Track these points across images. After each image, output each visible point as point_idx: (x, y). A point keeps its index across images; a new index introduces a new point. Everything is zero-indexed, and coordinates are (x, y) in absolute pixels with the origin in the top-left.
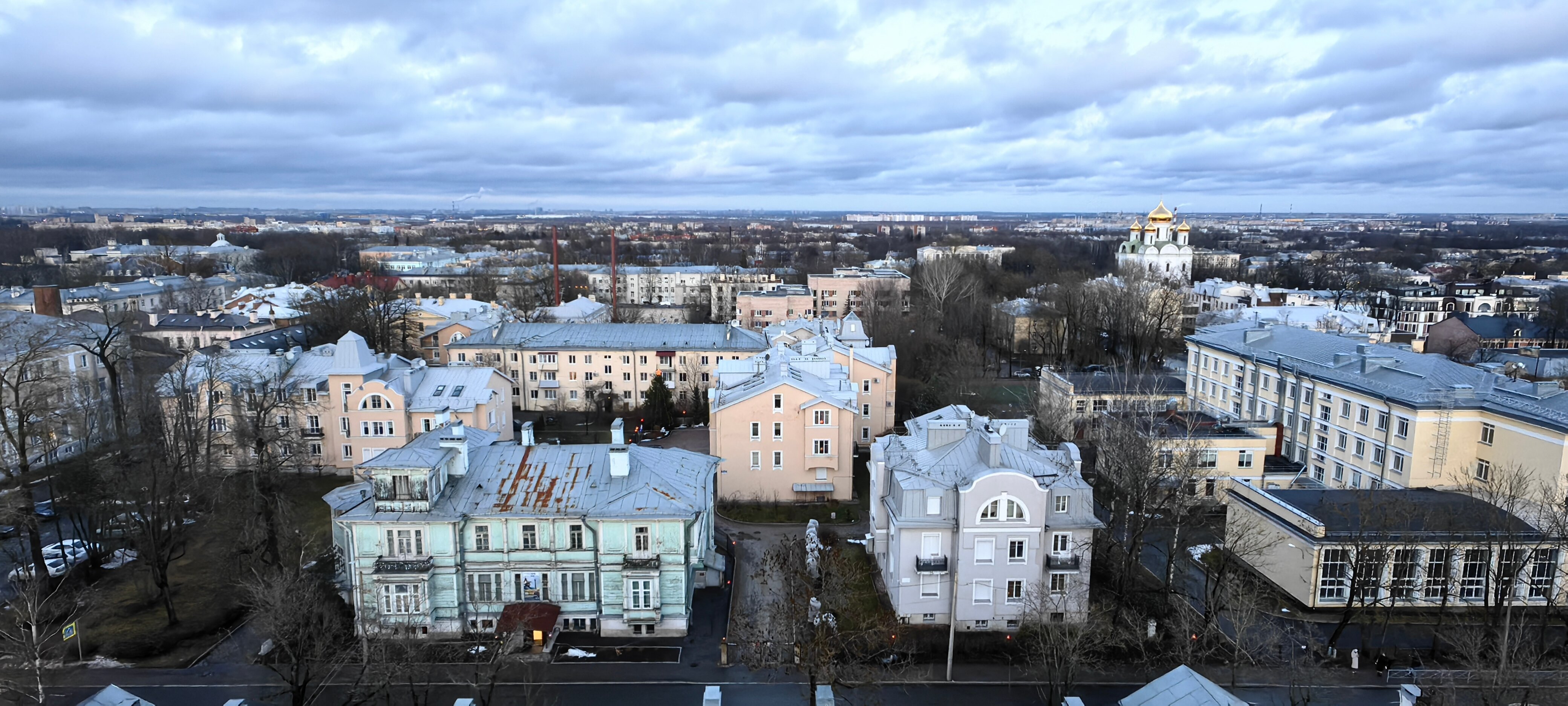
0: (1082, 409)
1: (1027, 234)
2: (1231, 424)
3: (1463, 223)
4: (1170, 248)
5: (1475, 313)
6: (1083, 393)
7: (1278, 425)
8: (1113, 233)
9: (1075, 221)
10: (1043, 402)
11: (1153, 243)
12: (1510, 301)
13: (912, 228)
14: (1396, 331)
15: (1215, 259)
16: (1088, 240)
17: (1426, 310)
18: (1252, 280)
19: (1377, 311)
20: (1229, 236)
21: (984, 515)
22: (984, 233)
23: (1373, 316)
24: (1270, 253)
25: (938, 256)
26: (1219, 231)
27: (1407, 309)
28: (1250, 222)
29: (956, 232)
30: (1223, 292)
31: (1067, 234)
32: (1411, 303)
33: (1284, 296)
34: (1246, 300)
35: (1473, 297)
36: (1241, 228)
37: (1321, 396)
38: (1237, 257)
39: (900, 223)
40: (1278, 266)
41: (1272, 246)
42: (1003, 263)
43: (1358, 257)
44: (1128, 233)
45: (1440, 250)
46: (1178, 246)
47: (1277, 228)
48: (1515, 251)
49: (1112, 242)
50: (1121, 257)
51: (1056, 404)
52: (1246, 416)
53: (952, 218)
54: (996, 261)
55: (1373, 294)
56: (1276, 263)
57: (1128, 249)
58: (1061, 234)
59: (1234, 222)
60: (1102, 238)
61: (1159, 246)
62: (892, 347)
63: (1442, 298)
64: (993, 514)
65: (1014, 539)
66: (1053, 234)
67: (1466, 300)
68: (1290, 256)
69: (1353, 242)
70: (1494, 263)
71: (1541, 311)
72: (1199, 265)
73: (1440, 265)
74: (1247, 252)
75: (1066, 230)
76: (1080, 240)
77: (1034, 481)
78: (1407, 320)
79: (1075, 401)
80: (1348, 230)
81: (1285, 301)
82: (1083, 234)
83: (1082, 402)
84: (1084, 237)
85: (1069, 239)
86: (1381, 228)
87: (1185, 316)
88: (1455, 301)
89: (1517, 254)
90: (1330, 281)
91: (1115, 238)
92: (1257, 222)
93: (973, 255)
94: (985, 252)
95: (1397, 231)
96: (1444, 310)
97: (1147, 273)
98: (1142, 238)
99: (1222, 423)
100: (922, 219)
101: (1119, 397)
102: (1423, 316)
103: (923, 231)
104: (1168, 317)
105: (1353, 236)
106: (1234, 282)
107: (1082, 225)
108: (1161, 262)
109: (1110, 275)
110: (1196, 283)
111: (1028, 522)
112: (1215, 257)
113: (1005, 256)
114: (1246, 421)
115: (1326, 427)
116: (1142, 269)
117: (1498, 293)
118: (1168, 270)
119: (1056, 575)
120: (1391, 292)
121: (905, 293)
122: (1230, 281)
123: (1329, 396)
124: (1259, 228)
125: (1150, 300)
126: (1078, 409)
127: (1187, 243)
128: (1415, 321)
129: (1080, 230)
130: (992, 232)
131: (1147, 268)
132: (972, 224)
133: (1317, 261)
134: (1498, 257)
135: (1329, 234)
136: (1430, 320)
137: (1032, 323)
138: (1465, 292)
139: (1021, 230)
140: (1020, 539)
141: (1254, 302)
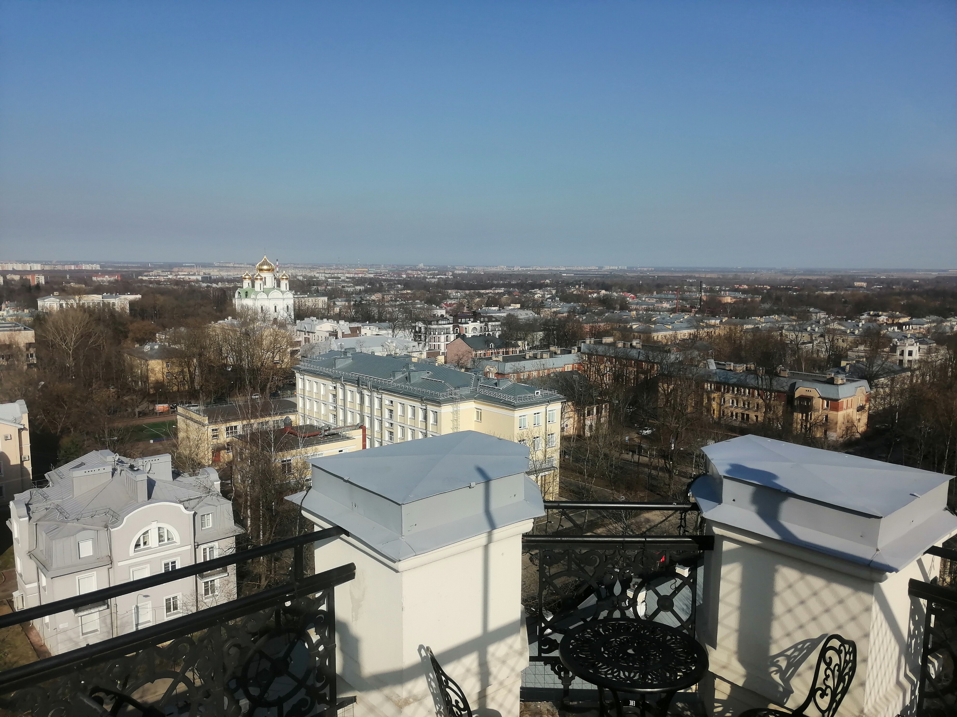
0: (216, 436)
1: (151, 282)
2: (332, 431)
3: (460, 272)
4: (276, 294)
5: (469, 335)
6: (216, 422)
7: (362, 427)
8: (229, 281)
9: (195, 270)
10: (181, 435)
11: (262, 290)
12: (486, 325)
13: (29, 277)
14: (429, 350)
15: (310, 302)
16: (208, 287)
17: (444, 334)
18: (338, 318)
19: (417, 336)
20: (318, 283)
21: (137, 545)
22: (109, 282)
23: (415, 340)
24: (348, 296)
25: (61, 305)
26: (312, 277)
27: (433, 334)
28: (332, 271)
29: (79, 281)
30: (318, 328)
31: (189, 282)
32: (436, 329)
33: (359, 328)
34: (334, 334)
35: (468, 323)
36: (326, 275)
37: (387, 402)
38: (326, 299)
39: (14, 272)
40: (354, 305)
41: (349, 289)
42: (131, 309)
43: (404, 297)
44: (241, 280)
45: (450, 291)
46: (281, 291)
47: (351, 276)
48: (488, 291)
49: (227, 288)
50: (239, 302)
51: (193, 436)
52: (341, 424)
53: (73, 267)
54: (123, 309)
55: (413, 325)
56: (352, 303)
57: (243, 294)
58: (185, 282)
59: (321, 271)
60: (220, 285)
61: (267, 292)
62: (23, 402)
63: (452, 325)
64: (145, 543)
65: (166, 561)
66: (177, 282)
67: (464, 326)
68: (361, 297)
69: (399, 286)
70: (478, 299)
71: (502, 331)
72: (299, 307)
73: (449, 302)
74: (332, 295)
75: (187, 278)
76: (200, 287)
77: (181, 506)
78: (434, 342)
79: (210, 430)
80: (395, 277)
81: (360, 332)
82: (203, 281)
83: (216, 430)
84: (204, 285)
85: (191, 286)
86: (415, 276)
87: (291, 349)
88: (459, 327)
89: (489, 293)
90: (388, 316)
91: (232, 285)
92: (337, 271)
93: (99, 303)
94: (112, 301)
95: (425, 278)
96: (454, 333)
97: (260, 315)
98: (253, 286)
99: (326, 431)
100: (39, 269)
101: (245, 422)
102: (443, 338)
103: (42, 280)
104: (279, 351)
105: (399, 282)
106: (325, 320)
107: (202, 273)
108: (269, 305)
109: (230, 318)
110: (298, 321)
111: (179, 543)
112: (310, 299)
113: (132, 304)
114: (340, 428)
115: (392, 424)
116: (256, 313)
117: (480, 320)
118: (276, 311)
119: (208, 582)
120: (424, 321)
121: (29, 345)
122: (322, 319)
123: (392, 402)
124: (339, 275)
125: (264, 337)
126: (214, 436)
127: (288, 289)
128: (439, 342)
129: (200, 278)
130: (117, 281)
131: (260, 311)
132: (95, 273)
133: (379, 301)
134: (480, 295)
135: (385, 280)
136: (447, 341)
137: (165, 365)
138: (463, 320)
139: (145, 278)
140: (173, 560)
141: (340, 335)
